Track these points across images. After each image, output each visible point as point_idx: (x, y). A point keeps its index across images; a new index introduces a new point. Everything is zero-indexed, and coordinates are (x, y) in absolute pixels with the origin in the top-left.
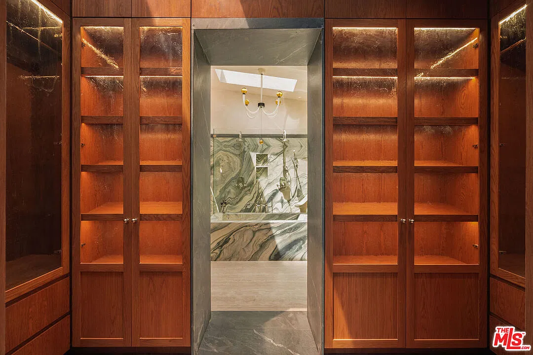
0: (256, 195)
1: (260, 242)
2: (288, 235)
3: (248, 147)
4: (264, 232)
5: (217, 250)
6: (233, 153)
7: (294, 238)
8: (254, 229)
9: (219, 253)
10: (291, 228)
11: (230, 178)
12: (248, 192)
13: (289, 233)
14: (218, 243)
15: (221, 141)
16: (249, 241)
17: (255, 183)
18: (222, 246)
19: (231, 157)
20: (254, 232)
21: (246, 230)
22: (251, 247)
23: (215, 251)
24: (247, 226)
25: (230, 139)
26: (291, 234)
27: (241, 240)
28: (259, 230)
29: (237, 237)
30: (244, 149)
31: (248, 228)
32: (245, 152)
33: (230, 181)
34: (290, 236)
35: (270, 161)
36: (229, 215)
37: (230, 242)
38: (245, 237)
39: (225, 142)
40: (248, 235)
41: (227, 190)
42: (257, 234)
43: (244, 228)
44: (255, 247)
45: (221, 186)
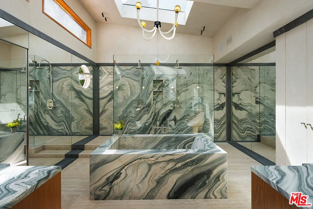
0: (153, 115)
1: (157, 177)
2: (189, 168)
3: (146, 74)
4: (162, 165)
5: (107, 187)
6: (133, 79)
7: (197, 172)
8: (150, 162)
9: (108, 190)
10: (194, 161)
11: (131, 100)
12: (146, 112)
13: (191, 166)
14: (108, 179)
15: (123, 69)
16: (143, 176)
17: (152, 103)
18: (112, 182)
19: (132, 82)
20: (150, 166)
21: (139, 164)
22: (147, 183)
23: (104, 189)
24: (141, 159)
25: (131, 67)
26: (193, 167)
27: (135, 174)
28: (155, 163)
29: (129, 172)
30: (143, 76)
31: (143, 160)
32: (144, 78)
33: (131, 103)
34: (192, 170)
35: (165, 86)
36: (125, 138)
37: (122, 176)
38: (139, 171)
39: (126, 70)
40: (143, 168)
41: (129, 110)
42: (153, 168)
43: (138, 160)
44: (150, 183)
45: (124, 107)
